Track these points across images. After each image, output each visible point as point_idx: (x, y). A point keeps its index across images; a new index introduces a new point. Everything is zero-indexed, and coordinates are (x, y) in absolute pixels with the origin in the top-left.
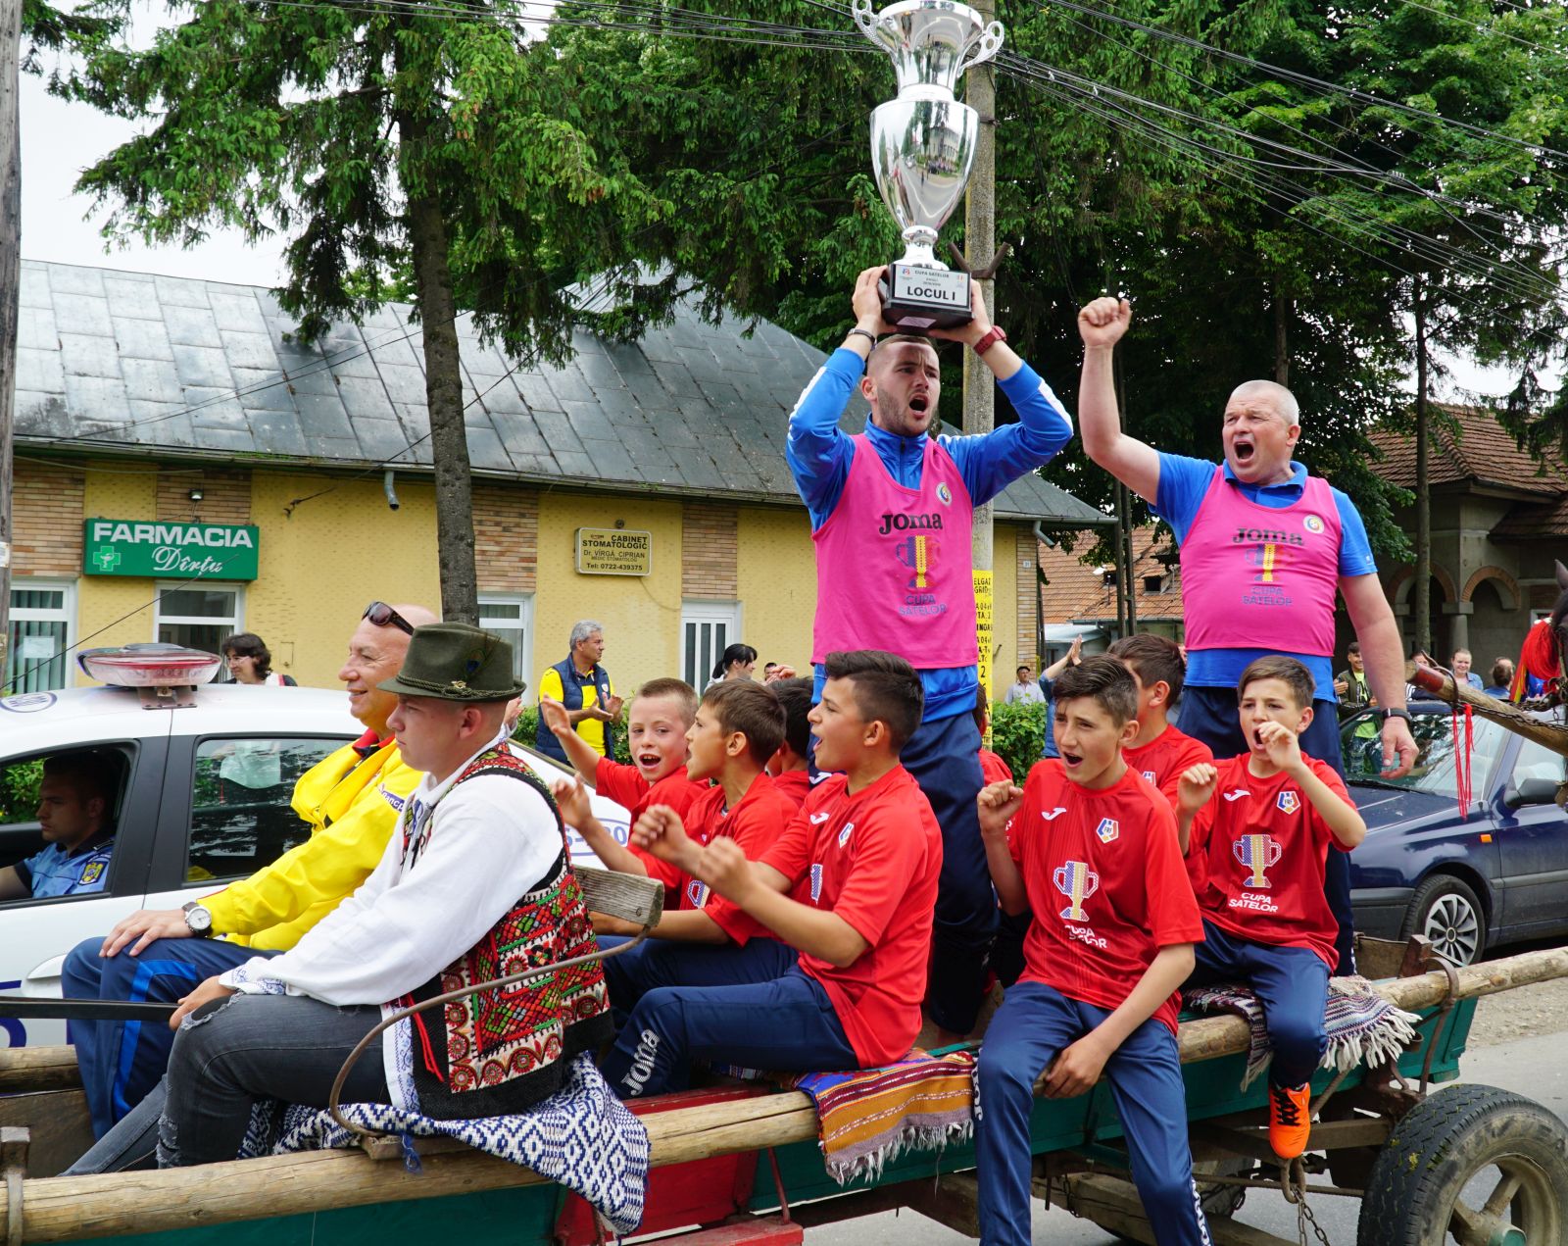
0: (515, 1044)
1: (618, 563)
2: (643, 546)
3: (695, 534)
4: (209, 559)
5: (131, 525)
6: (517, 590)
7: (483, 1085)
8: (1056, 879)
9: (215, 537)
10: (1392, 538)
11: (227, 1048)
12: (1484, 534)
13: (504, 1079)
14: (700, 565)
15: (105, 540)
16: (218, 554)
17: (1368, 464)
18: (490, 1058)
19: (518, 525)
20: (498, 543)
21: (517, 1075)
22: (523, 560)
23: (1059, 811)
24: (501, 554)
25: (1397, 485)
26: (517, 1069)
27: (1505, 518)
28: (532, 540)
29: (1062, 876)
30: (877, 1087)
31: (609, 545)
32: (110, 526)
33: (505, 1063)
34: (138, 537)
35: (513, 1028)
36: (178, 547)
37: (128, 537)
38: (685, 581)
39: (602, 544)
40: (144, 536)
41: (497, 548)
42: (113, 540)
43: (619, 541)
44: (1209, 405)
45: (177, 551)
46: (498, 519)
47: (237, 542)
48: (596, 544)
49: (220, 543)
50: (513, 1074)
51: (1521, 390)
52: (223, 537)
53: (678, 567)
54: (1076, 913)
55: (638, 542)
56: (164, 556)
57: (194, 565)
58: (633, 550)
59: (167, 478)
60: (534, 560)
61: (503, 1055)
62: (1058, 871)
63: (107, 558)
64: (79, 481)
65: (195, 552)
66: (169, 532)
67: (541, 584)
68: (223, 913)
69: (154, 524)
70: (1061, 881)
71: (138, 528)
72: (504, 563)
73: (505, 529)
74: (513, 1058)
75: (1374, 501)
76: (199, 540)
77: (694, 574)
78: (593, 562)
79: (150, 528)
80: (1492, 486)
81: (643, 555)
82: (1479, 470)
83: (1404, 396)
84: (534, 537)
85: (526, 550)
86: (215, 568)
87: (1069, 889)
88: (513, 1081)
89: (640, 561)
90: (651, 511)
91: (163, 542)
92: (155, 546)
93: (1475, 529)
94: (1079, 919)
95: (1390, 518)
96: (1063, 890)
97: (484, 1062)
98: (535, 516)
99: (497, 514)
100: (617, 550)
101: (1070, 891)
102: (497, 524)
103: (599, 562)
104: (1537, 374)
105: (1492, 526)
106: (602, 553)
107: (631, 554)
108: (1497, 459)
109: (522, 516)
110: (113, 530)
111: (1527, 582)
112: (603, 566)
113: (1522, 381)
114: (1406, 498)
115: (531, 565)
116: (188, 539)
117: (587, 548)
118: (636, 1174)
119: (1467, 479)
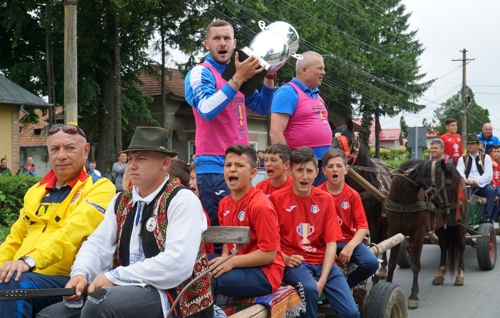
0: (202, 296)
7: (191, 313)
8: (297, 231)
10: (147, 114)
11: (115, 309)
12: (173, 113)
13: (199, 311)
17: (138, 86)
18: (192, 303)
21: (204, 308)
23: (292, 207)
25: (147, 95)
26: (203, 306)
27: (180, 108)
29: (299, 229)
33: (199, 304)
35: (201, 290)
44: (86, 61)
50: (202, 308)
51: (189, 62)
54: (305, 241)
61: (198, 301)
62: (298, 228)
68: (38, 259)
70: (299, 231)
74: (202, 302)
75: (141, 101)
80: (177, 96)
82: (173, 90)
83: (153, 62)
87: (302, 233)
88: (202, 311)
93: (171, 112)
94: (306, 243)
95: (146, 107)
96: (300, 234)
97: (189, 305)
101: (302, 234)
104: (195, 57)
105: (176, 110)
108: (177, 87)
111: (187, 131)
113: (190, 59)
114: (151, 100)
119: (170, 93)
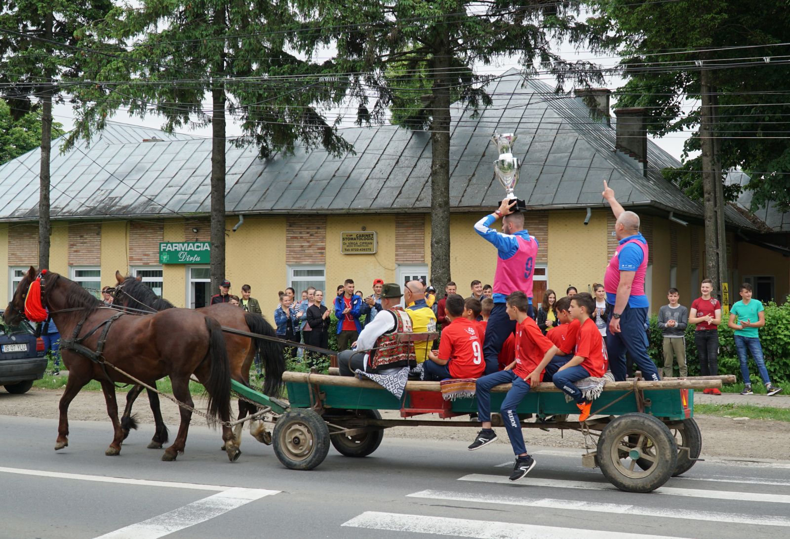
1: (359, 248)
2: (372, 239)
3: (402, 230)
4: (196, 256)
5: (172, 244)
6: (317, 263)
9: (198, 247)
14: (404, 247)
15: (164, 250)
16: (199, 253)
19: (316, 233)
20: (308, 242)
22: (319, 249)
24: (310, 246)
28: (323, 239)
30: (455, 382)
31: (355, 239)
32: (165, 245)
34: (174, 248)
36: (186, 251)
37: (171, 249)
38: (396, 255)
39: (352, 239)
40: (176, 248)
41: (308, 244)
42: (167, 250)
43: (360, 237)
45: (186, 253)
46: (308, 230)
47: (205, 248)
48: (349, 239)
49: (199, 249)
52: (200, 247)
53: (394, 248)
55: (369, 237)
56: (182, 256)
57: (191, 259)
58: (366, 241)
59: (188, 224)
60: (324, 248)
63: (165, 257)
64: (162, 228)
65: (191, 253)
66: (183, 246)
67: (328, 260)
69: (179, 243)
71: (174, 245)
72: (311, 251)
73: (311, 235)
76: (192, 248)
77: (401, 252)
78: (348, 248)
79: (177, 245)
81: (371, 243)
84: (324, 237)
85: (320, 244)
86: (198, 259)
89: (370, 246)
90: (380, 220)
91: (181, 250)
92: (179, 251)
98: (325, 228)
99: (308, 228)
100: (359, 242)
102: (308, 233)
103: (350, 248)
106: (352, 243)
107: (365, 243)
109: (319, 228)
110: (166, 246)
112: (352, 250)
115: (323, 251)
116: (189, 248)
117: (345, 241)
118: (401, 389)
